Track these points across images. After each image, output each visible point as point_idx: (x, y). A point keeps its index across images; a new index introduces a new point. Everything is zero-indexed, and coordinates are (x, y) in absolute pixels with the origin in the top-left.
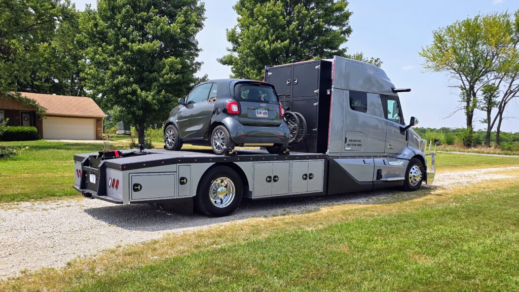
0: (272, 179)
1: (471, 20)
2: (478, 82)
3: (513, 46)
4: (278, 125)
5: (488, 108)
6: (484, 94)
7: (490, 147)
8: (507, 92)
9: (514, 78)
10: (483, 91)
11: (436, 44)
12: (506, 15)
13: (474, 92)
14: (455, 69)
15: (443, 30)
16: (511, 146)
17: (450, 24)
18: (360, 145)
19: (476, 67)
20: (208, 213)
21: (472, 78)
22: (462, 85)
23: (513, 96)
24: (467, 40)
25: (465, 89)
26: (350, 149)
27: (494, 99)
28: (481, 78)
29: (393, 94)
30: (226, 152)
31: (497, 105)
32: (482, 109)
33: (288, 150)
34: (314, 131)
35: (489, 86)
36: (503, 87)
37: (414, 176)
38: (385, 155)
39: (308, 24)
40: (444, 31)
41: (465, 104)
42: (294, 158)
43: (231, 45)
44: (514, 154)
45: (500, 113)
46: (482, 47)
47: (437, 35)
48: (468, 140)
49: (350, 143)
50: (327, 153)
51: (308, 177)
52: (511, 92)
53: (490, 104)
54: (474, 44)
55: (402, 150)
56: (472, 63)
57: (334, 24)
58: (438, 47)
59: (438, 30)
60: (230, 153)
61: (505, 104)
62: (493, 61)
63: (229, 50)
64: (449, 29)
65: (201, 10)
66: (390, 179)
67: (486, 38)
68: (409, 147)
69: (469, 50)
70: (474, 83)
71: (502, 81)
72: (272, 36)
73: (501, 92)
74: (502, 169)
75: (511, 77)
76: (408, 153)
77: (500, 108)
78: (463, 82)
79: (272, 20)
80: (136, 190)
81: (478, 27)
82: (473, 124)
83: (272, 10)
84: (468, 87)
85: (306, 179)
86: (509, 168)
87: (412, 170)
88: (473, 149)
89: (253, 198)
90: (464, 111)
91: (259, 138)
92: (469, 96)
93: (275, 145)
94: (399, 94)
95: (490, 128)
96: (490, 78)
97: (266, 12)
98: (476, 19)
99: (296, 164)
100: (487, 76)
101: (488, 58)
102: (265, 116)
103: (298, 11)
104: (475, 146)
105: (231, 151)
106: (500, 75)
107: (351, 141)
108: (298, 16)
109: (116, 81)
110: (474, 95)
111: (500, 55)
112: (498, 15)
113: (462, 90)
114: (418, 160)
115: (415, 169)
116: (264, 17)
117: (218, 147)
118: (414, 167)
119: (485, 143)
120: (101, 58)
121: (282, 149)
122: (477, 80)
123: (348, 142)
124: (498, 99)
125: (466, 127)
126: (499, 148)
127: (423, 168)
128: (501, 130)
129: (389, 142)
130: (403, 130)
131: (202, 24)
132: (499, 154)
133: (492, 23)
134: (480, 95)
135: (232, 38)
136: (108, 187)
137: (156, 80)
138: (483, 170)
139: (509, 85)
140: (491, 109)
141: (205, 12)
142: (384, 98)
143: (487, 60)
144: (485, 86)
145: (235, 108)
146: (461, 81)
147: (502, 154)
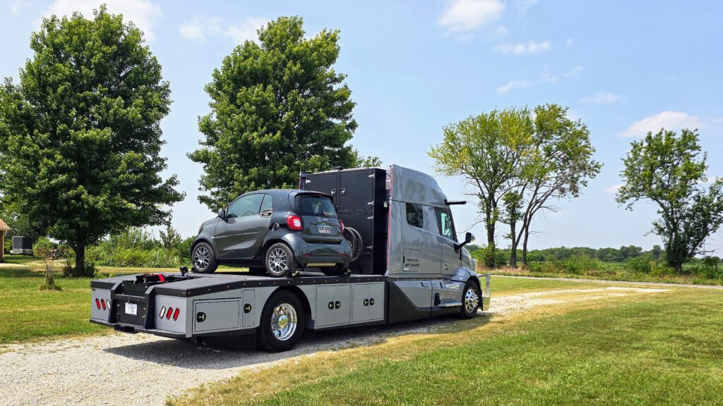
0: (334, 305)
1: (486, 115)
2: (498, 189)
3: (536, 147)
4: (339, 243)
5: (511, 220)
6: (506, 203)
7: (517, 268)
8: (532, 201)
9: (539, 184)
10: (505, 199)
11: (447, 143)
12: (525, 111)
13: (494, 201)
14: (471, 174)
15: (455, 126)
16: (541, 266)
17: (462, 120)
18: (418, 265)
19: (496, 171)
20: (269, 347)
21: (491, 184)
22: (481, 193)
23: (539, 207)
24: (483, 139)
25: (484, 197)
26: (408, 269)
27: (518, 210)
28: (502, 184)
29: (445, 206)
30: (288, 274)
31: (522, 217)
32: (505, 222)
33: (349, 271)
34: (369, 249)
35: (512, 194)
36: (528, 196)
37: (471, 301)
38: (441, 276)
39: (305, 115)
40: (456, 128)
41: (485, 216)
42: (355, 280)
43: (204, 138)
44: (545, 277)
45: (526, 226)
46: (500, 148)
47: (448, 131)
48: (491, 260)
49: (408, 262)
50: (387, 274)
51: (369, 302)
52: (537, 202)
53: (514, 216)
54: (491, 145)
55: (457, 270)
56: (491, 167)
57: (334, 116)
58: (451, 147)
59: (449, 127)
60: (293, 275)
61: (531, 216)
62: (514, 165)
63: (202, 144)
64: (462, 125)
65: (165, 91)
66: (448, 305)
67: (505, 137)
68: (464, 268)
69: (486, 151)
70: (494, 191)
71: (526, 189)
72: (262, 128)
73: (526, 202)
74: (545, 293)
75: (536, 184)
76: (462, 275)
77: (525, 221)
78: (481, 189)
79: (262, 108)
80: (200, 320)
81: (495, 124)
82: (495, 239)
83: (261, 96)
84: (487, 195)
85: (367, 305)
86: (553, 292)
87: (467, 295)
88: (497, 270)
89: (315, 328)
90: (484, 224)
91: (322, 258)
92: (488, 205)
93: (337, 264)
94: (451, 206)
95: (515, 244)
96: (512, 185)
97: (254, 98)
98: (493, 115)
99: (357, 287)
100: (508, 183)
101: (509, 161)
102: (328, 232)
103: (292, 99)
104: (499, 267)
105: (294, 273)
106: (523, 181)
107: (408, 260)
108: (292, 105)
109: (53, 182)
110: (495, 205)
111: (521, 158)
112: (516, 111)
113: (480, 198)
114: (473, 283)
115: (471, 293)
116: (251, 104)
117: (278, 269)
118: (470, 291)
119: (511, 263)
120: (31, 149)
121: (342, 270)
122: (496, 187)
123: (406, 262)
124: (523, 210)
125: (487, 244)
126: (527, 269)
127: (479, 292)
128: (527, 248)
129: (445, 261)
130: (458, 248)
131: (168, 109)
132: (529, 276)
133: (510, 120)
134: (501, 205)
135: (207, 128)
136: (158, 319)
137: (107, 180)
138: (527, 295)
139: (533, 193)
140: (515, 222)
141: (170, 94)
142: (438, 211)
143: (508, 163)
144: (508, 195)
145: (297, 223)
146: (479, 188)
147: (532, 276)
